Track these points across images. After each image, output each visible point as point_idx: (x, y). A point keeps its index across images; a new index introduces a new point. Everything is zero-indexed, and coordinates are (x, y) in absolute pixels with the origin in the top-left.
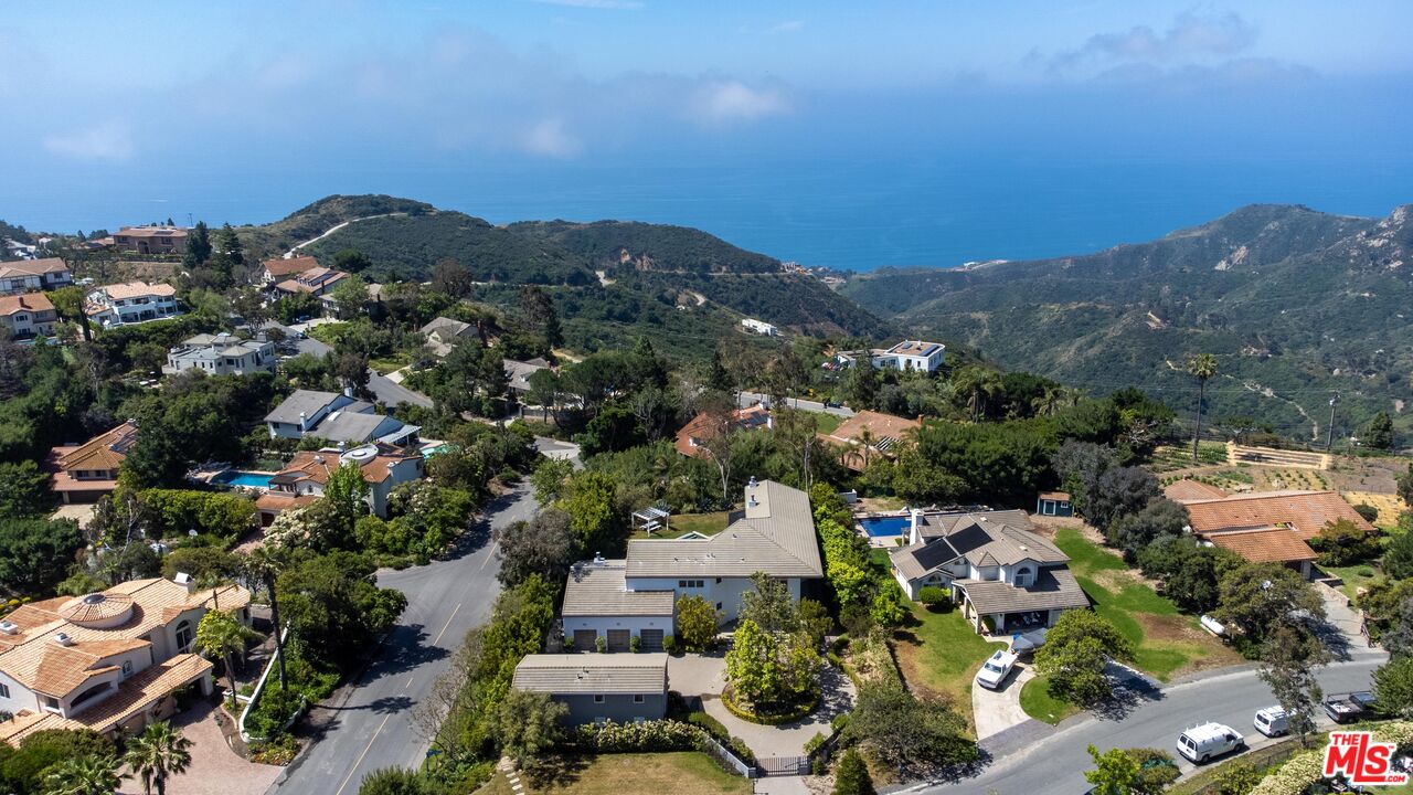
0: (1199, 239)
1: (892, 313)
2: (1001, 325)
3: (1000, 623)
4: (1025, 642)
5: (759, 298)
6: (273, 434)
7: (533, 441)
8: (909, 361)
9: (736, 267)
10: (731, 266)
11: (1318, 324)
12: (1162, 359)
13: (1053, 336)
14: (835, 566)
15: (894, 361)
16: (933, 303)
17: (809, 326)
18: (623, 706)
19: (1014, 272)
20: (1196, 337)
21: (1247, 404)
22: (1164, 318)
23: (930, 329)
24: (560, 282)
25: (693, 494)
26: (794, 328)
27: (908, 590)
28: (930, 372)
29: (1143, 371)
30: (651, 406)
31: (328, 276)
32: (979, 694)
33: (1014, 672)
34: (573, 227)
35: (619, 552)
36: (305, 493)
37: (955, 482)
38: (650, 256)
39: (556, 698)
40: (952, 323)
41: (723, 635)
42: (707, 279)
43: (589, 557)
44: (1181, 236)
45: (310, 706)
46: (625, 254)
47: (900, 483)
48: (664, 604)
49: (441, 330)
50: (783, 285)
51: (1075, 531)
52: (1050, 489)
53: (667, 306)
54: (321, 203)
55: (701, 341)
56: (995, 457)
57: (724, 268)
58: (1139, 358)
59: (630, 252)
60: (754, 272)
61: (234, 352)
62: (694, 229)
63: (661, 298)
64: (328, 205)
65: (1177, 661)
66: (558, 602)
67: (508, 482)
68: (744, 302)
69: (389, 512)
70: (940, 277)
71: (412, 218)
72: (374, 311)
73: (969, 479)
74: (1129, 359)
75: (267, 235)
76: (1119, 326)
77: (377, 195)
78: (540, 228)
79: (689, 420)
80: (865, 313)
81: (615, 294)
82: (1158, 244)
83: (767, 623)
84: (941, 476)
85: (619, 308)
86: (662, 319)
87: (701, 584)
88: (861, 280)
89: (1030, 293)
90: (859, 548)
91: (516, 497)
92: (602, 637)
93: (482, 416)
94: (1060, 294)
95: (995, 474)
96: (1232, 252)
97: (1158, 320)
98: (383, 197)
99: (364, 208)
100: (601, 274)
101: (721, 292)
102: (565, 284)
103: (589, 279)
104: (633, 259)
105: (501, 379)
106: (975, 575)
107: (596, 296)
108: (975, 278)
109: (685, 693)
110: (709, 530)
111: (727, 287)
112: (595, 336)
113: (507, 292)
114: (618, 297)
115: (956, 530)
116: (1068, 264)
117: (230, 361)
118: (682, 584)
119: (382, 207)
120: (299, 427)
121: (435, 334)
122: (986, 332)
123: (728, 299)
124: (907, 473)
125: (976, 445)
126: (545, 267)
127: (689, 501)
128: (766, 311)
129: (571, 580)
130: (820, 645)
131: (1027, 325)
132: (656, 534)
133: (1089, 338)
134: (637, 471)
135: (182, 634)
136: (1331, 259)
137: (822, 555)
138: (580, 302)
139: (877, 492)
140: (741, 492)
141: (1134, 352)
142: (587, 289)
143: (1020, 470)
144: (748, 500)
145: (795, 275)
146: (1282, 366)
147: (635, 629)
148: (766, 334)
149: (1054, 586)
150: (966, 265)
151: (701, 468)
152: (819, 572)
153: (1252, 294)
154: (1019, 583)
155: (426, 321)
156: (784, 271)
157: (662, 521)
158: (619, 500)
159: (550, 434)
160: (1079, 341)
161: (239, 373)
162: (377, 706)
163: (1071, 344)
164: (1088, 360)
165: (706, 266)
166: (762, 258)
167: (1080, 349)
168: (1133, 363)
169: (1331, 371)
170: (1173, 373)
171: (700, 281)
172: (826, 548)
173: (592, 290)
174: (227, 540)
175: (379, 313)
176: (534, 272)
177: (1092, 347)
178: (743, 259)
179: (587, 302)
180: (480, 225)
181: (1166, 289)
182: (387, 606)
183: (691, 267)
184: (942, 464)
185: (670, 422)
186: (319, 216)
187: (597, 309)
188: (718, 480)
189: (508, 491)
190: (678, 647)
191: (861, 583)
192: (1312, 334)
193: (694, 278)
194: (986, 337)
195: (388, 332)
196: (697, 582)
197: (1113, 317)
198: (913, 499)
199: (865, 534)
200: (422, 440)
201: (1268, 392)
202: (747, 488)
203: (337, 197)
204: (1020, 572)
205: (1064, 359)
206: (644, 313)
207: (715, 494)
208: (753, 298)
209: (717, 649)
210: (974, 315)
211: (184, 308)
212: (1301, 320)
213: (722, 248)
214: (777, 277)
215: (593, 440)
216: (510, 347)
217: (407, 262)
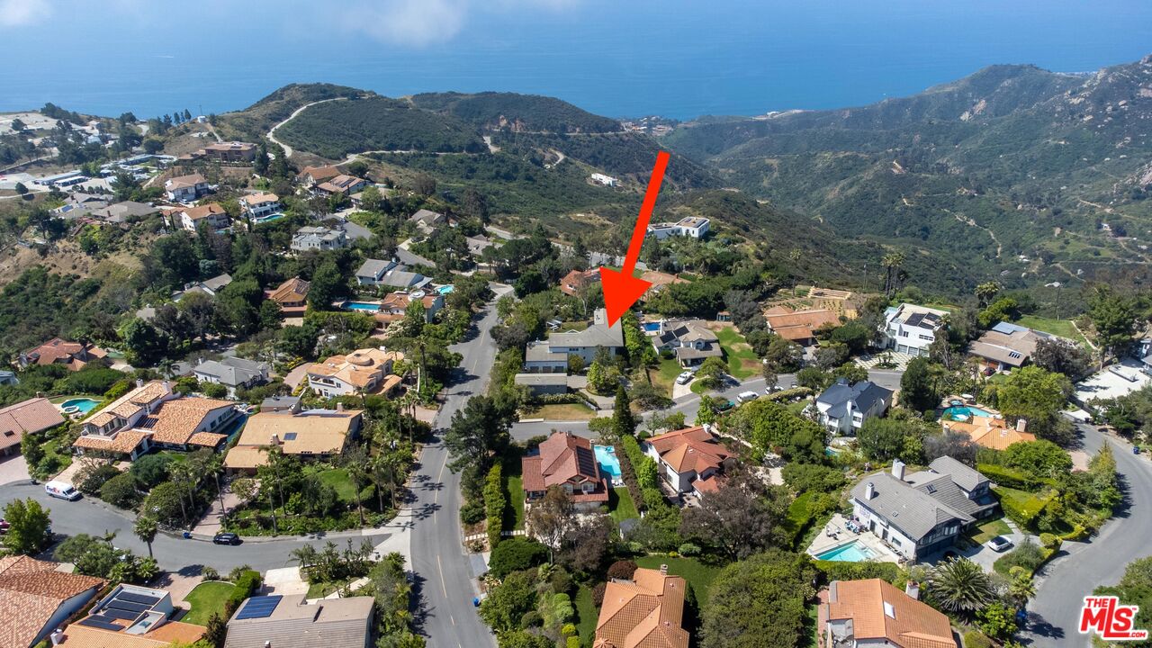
0: (950, 94)
1: (709, 155)
2: (787, 169)
3: (689, 362)
4: (695, 368)
5: (604, 152)
6: (360, 282)
7: (487, 284)
8: (688, 230)
9: (587, 128)
10: (583, 128)
11: (1025, 166)
12: (900, 197)
13: (825, 178)
14: (629, 342)
15: (679, 230)
16: (740, 147)
17: (641, 174)
18: (553, 389)
19: (804, 121)
20: (926, 181)
21: (957, 231)
22: (904, 167)
23: (734, 172)
24: (461, 150)
25: (572, 314)
26: (629, 175)
27: (657, 351)
28: (700, 236)
29: (886, 207)
30: (547, 268)
31: (350, 181)
32: (676, 385)
33: (691, 378)
34: (462, 98)
35: (544, 338)
36: (395, 313)
37: (682, 308)
38: (522, 120)
39: (531, 386)
40: (751, 167)
41: (586, 369)
42: (565, 138)
43: (534, 340)
44: (937, 92)
45: (436, 394)
46: (503, 119)
47: (661, 308)
48: (564, 357)
49: (424, 219)
50: (622, 142)
51: (730, 328)
52: (722, 311)
53: (538, 168)
54: (284, 90)
55: (563, 194)
56: (699, 297)
57: (578, 130)
58: (883, 197)
59: (506, 117)
60: (600, 132)
61: (328, 238)
62: (555, 99)
63: (533, 161)
64: (289, 92)
65: (750, 374)
66: (524, 356)
67: (480, 306)
68: (593, 156)
69: (435, 321)
70: (748, 125)
71: (351, 101)
72: (384, 205)
73: (689, 306)
74: (876, 197)
75: (252, 119)
76: (872, 172)
77: (323, 84)
78: (437, 98)
79: (566, 274)
80: (685, 162)
81: (500, 159)
82: (918, 97)
83: (602, 362)
84: (677, 305)
85: (504, 170)
86: (535, 178)
87: (577, 350)
88: (686, 128)
89: (814, 141)
90: (639, 336)
91: (485, 314)
92: (541, 369)
93: (456, 269)
94: (836, 142)
95: (700, 304)
96: (974, 104)
97: (900, 167)
98: (329, 86)
99: (315, 94)
100: (488, 140)
101: (576, 148)
102: (465, 152)
103: (481, 147)
104: (509, 123)
105: (465, 250)
106: (682, 345)
107: (487, 161)
108: (775, 127)
109: (573, 387)
110: (579, 329)
111: (580, 145)
112: (489, 193)
113: (424, 158)
114: (503, 161)
115: (678, 328)
116: (848, 114)
117: (327, 243)
118: (570, 350)
119: (328, 93)
120: (374, 279)
121: (422, 221)
122: (776, 174)
123: (581, 154)
124: (664, 304)
125: (693, 291)
126: (449, 139)
127: (570, 316)
128: (610, 163)
129: (528, 349)
130: (622, 371)
131: (807, 170)
132: (557, 331)
133: (849, 180)
134: (546, 304)
135: (388, 368)
136: (1041, 114)
137: (624, 338)
138: (476, 166)
139: (651, 312)
140: (592, 312)
141: (880, 192)
142: (480, 156)
143: (710, 302)
144: (595, 317)
145: (631, 134)
146: (983, 203)
147: (553, 366)
148: (609, 185)
149: (710, 348)
150: (770, 114)
151: (575, 302)
152: (622, 345)
153: (980, 142)
154: (697, 348)
155: (413, 212)
156: (623, 130)
157: (559, 325)
158: (541, 317)
159: (493, 280)
160: (843, 183)
161: (332, 249)
162: (459, 394)
163: (837, 185)
164: (847, 198)
165: (564, 128)
166: (606, 120)
167: (843, 189)
168: (879, 200)
169: (1016, 206)
170: (907, 208)
171: (559, 140)
172: (626, 336)
173: (484, 156)
174: (365, 335)
175: (387, 207)
176: (442, 143)
177: (851, 187)
178: (592, 122)
179: (480, 165)
180: (399, 107)
181: (917, 138)
182: (456, 359)
183: (553, 129)
184: (679, 300)
185: (557, 275)
186: (284, 101)
187: (488, 170)
188: (582, 307)
189: (480, 311)
190: (570, 372)
191: (638, 349)
192: (1020, 174)
193: (555, 138)
194: (776, 178)
195: (396, 220)
196: (576, 349)
197: (869, 164)
198: (667, 315)
199: (643, 330)
200: (433, 285)
201: (972, 222)
202: (595, 312)
203: (294, 85)
204: (698, 344)
205: (830, 196)
206: (522, 173)
207: (581, 313)
208: (600, 153)
209: (584, 373)
210: (768, 161)
211: (283, 207)
212: (1012, 163)
213: (576, 113)
214: (617, 136)
215: (521, 286)
216: (464, 228)
217: (352, 137)
